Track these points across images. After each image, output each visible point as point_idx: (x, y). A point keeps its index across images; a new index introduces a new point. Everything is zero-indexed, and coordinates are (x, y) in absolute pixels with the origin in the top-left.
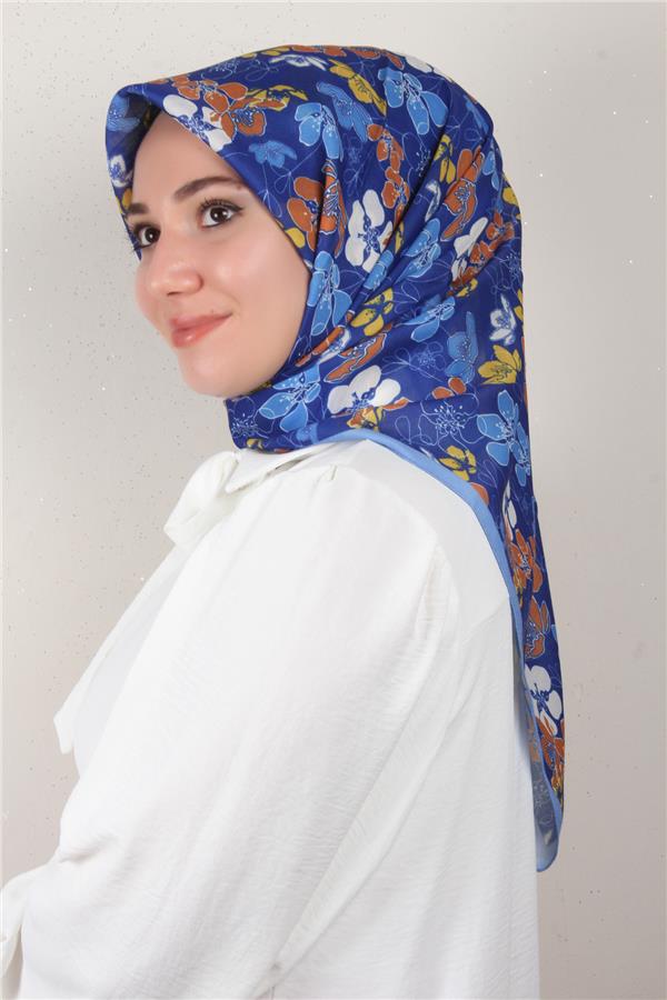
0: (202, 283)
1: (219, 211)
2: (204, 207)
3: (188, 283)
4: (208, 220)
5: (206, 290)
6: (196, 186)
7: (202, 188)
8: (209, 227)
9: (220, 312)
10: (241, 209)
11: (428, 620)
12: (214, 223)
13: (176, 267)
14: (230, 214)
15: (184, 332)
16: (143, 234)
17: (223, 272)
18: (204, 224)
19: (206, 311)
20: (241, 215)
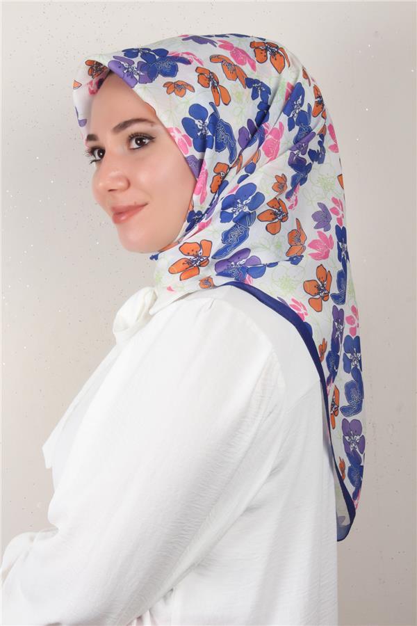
0: (129, 184)
1: (141, 140)
2: (131, 138)
3: (122, 184)
4: (134, 145)
5: (132, 189)
6: (125, 125)
7: (129, 126)
8: (134, 149)
9: (140, 203)
10: (153, 138)
11: (262, 397)
12: (137, 146)
13: (114, 174)
14: (147, 141)
15: (120, 214)
16: (96, 152)
17: (143, 177)
18: (132, 147)
19: (131, 203)
20: (153, 142)
